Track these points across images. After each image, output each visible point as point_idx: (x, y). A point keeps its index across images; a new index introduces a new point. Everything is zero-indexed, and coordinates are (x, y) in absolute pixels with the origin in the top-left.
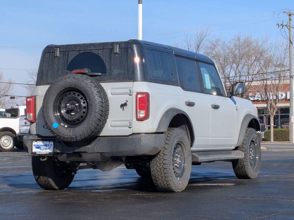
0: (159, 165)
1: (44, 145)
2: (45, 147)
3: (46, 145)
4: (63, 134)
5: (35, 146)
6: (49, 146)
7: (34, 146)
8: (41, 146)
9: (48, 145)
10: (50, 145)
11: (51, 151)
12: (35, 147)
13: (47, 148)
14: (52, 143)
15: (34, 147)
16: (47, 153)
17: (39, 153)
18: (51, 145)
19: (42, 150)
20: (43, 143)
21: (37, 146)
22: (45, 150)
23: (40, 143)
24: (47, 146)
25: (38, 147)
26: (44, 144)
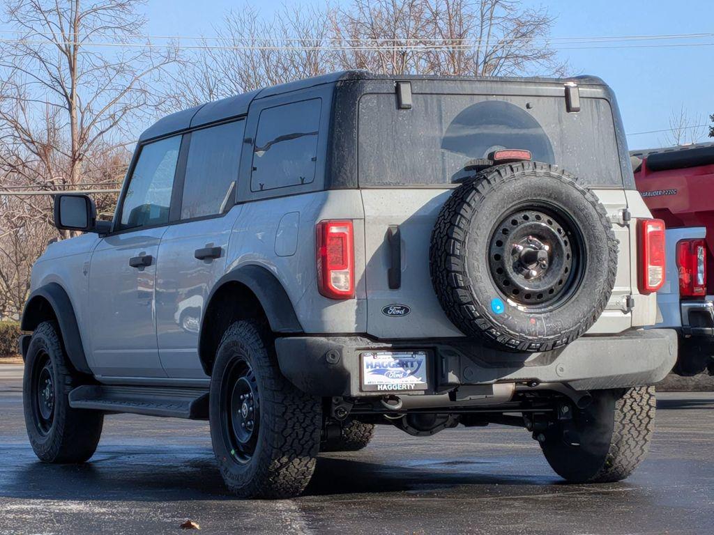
0: (640, 410)
1: (398, 364)
2: (401, 369)
3: (403, 364)
4: (522, 331)
5: (372, 367)
6: (412, 366)
7: (368, 367)
8: (389, 368)
9: (409, 364)
10: (416, 364)
11: (421, 380)
12: (370, 369)
13: (409, 372)
14: (421, 357)
15: (366, 371)
16: (410, 386)
17: (385, 388)
18: (419, 365)
19: (393, 378)
20: (395, 358)
21: (378, 368)
22: (403, 379)
23: (386, 359)
24: (407, 366)
25: (380, 371)
26: (398, 361)
